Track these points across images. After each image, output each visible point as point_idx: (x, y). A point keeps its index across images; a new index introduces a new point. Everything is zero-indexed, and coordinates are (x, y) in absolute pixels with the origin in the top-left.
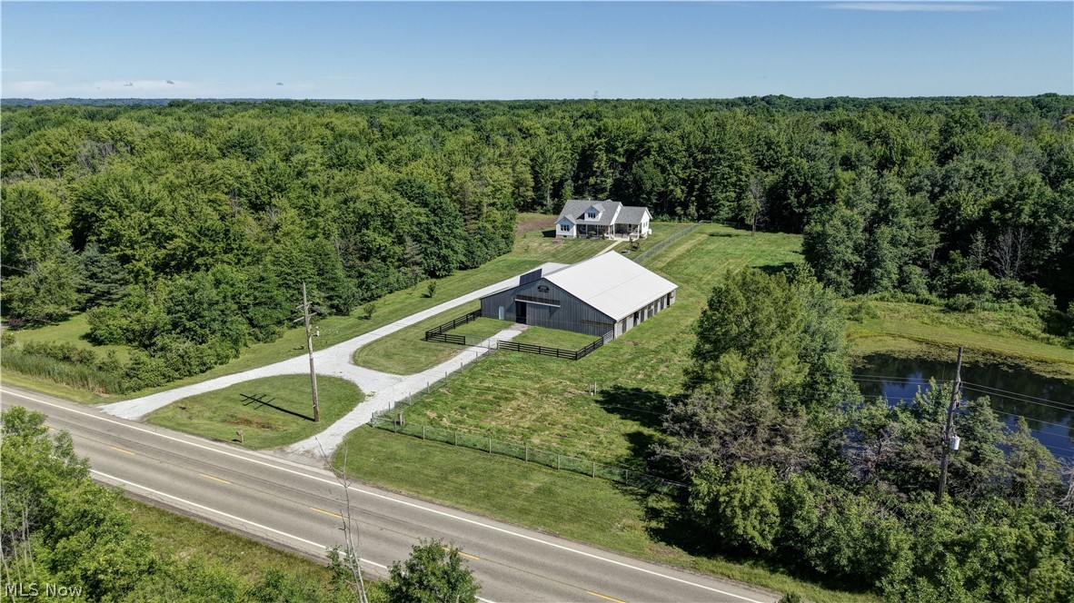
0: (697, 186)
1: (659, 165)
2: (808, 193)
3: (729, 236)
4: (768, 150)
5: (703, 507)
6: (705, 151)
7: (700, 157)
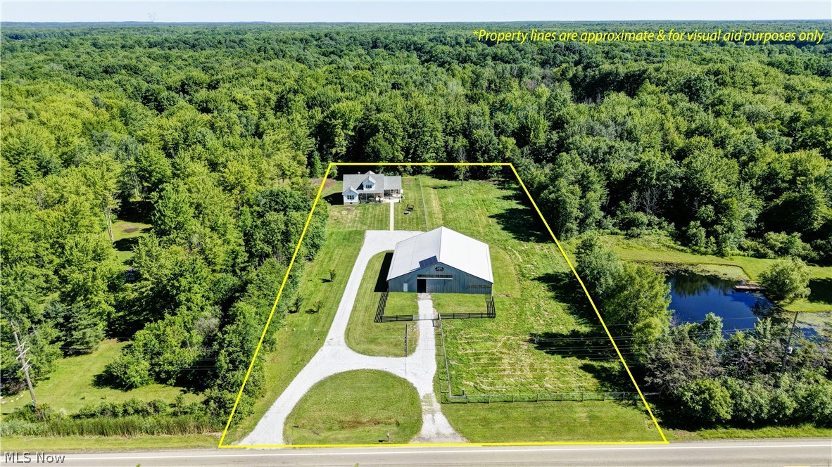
0: (411, 151)
1: (387, 139)
2: (488, 154)
3: (445, 187)
4: (448, 122)
5: (700, 407)
6: (413, 126)
7: (412, 131)
